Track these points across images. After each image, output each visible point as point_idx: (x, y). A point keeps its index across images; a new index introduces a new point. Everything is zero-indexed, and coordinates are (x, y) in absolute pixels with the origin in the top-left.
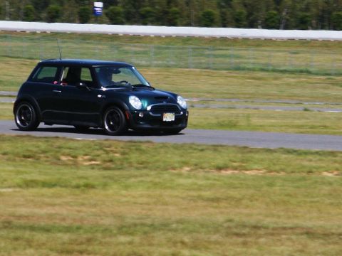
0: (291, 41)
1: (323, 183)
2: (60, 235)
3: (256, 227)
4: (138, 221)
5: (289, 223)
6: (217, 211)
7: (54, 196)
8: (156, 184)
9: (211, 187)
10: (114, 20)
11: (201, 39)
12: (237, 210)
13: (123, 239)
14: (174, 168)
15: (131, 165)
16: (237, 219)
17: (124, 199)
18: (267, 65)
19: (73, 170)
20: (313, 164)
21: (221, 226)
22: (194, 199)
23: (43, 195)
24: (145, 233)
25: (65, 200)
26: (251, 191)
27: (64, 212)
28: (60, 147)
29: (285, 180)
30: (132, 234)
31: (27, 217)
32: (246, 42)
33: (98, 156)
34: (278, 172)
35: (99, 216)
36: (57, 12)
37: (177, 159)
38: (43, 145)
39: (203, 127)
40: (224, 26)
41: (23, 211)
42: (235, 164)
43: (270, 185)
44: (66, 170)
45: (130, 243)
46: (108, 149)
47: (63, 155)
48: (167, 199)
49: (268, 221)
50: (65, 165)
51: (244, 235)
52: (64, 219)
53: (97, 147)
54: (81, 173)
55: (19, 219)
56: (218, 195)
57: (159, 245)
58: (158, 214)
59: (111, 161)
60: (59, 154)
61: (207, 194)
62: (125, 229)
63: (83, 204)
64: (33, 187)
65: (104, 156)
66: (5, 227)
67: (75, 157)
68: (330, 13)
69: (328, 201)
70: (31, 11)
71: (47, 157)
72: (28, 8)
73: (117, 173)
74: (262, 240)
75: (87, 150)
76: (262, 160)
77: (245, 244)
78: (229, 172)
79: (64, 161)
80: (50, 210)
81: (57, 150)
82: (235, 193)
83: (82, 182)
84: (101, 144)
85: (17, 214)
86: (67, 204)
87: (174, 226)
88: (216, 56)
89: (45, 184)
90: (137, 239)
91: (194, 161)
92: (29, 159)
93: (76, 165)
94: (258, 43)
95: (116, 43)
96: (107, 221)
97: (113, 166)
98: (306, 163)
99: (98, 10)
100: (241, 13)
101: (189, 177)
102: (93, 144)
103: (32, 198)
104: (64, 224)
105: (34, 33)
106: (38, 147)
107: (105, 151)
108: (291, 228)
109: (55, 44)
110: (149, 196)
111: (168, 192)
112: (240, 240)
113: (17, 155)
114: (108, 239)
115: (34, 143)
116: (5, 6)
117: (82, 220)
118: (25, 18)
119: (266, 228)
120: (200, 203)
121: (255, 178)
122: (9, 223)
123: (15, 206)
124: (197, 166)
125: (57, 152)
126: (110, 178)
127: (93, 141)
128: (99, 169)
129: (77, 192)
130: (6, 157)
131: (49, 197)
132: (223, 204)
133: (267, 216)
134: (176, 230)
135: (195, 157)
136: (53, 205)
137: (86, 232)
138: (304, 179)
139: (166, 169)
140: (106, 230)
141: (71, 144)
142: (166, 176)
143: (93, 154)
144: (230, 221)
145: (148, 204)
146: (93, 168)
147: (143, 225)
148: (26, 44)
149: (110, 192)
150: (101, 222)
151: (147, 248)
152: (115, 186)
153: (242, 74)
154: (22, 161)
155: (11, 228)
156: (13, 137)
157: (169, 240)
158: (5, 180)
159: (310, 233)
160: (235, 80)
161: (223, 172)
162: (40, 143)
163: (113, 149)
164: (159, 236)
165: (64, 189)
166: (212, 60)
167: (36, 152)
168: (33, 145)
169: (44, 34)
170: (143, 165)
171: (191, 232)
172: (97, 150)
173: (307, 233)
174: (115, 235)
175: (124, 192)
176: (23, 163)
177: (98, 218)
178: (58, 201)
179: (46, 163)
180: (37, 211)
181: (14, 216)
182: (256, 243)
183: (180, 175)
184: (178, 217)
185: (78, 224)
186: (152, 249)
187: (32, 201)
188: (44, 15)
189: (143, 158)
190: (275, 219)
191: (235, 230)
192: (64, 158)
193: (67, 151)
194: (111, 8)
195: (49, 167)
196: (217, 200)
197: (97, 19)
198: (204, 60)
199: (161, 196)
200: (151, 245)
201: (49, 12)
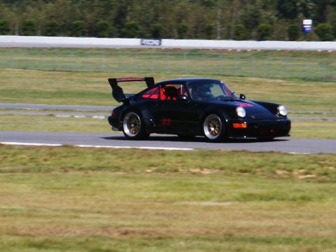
2: (280, 246)
7: (271, 208)
10: (323, 36)
19: (290, 184)
23: (260, 208)
25: (283, 212)
27: (283, 223)
28: (276, 162)
31: (247, 229)
33: (313, 169)
35: (319, 227)
36: (267, 30)
38: (259, 160)
41: (243, 223)
44: (283, 184)
46: (322, 162)
47: (279, 169)
50: (280, 178)
52: (283, 231)
53: (311, 161)
54: (296, 186)
55: (239, 232)
59: (326, 174)
60: (274, 168)
63: (300, 217)
64: (250, 200)
65: (319, 170)
66: (227, 240)
67: (290, 171)
70: (242, 29)
71: (263, 171)
72: (238, 27)
73: (333, 185)
75: (302, 164)
79: (279, 175)
80: (269, 223)
81: (273, 164)
83: (299, 195)
84: (315, 157)
85: (238, 226)
86: (285, 216)
89: (262, 198)
92: (246, 174)
93: (291, 178)
95: (325, 59)
96: (326, 233)
97: (328, 179)
99: (308, 28)
102: (307, 158)
103: (250, 211)
104: (283, 235)
105: (244, 51)
106: (254, 161)
107: (319, 164)
109: (266, 62)
113: (234, 170)
114: (328, 250)
115: (250, 158)
116: (216, 25)
117: (301, 232)
118: (236, 37)
122: (230, 235)
123: (234, 219)
125: (274, 166)
126: (327, 190)
127: (307, 155)
128: (315, 182)
129: (295, 204)
130: (223, 172)
131: (266, 210)
136: (272, 218)
137: (307, 242)
140: (326, 241)
141: (286, 158)
143: (308, 168)
146: (308, 182)
148: (237, 63)
149: (327, 204)
150: (320, 233)
152: (331, 199)
154: (239, 175)
155: (233, 240)
156: (229, 152)
158: (223, 194)
162: (256, 158)
163: (327, 162)
165: (281, 202)
167: (252, 167)
168: (249, 160)
169: (255, 52)
172: (313, 163)
176: (239, 178)
177: (318, 229)
178: (276, 214)
179: (263, 177)
180: (257, 223)
181: (235, 229)
185: (298, 236)
187: (251, 214)
188: (254, 33)
192: (279, 172)
193: (282, 165)
194: (320, 25)
195: (266, 181)
197: (307, 36)
201: (260, 31)
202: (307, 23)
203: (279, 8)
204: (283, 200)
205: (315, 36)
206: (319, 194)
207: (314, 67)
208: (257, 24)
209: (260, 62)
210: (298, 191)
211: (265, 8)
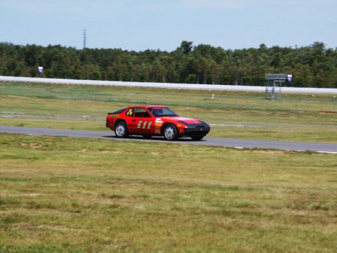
0: (136, 88)
1: (152, 158)
2: (21, 183)
3: (119, 179)
4: (60, 176)
5: (135, 177)
6: (99, 171)
7: (18, 163)
8: (69, 158)
9: (97, 159)
10: (48, 76)
11: (92, 86)
12: (110, 171)
13: (52, 185)
14: (78, 150)
15: (56, 148)
16: (109, 175)
17: (53, 165)
18: (125, 99)
19: (28, 151)
20: (146, 148)
21: (101, 178)
22: (88, 165)
23: (12, 163)
24: (64, 182)
25: (23, 165)
26: (117, 162)
27: (23, 171)
28: (21, 139)
29: (133, 156)
30: (57, 182)
31: (4, 174)
32: (114, 87)
33: (40, 143)
34: (129, 152)
35: (41, 173)
36: (20, 71)
37: (79, 145)
38: (12, 138)
39: (93, 130)
40: (103, 80)
41: (2, 171)
42: (109, 148)
43: (126, 158)
44: (24, 151)
45: (56, 187)
46: (45, 140)
47: (23, 143)
48: (76, 165)
49: (125, 176)
50: (23, 147)
51: (113, 183)
52: (23, 175)
53: (40, 139)
54: (31, 152)
56: (100, 163)
57: (71, 188)
58: (70, 172)
59: (47, 146)
60: (20, 142)
61: (94, 163)
62: (54, 180)
63: (32, 168)
64: (7, 159)
65: (43, 144)
67: (29, 144)
68: (155, 74)
69: (154, 167)
71: (14, 144)
72: (5, 69)
73: (50, 152)
74: (122, 186)
75: (35, 141)
76: (122, 146)
77: (113, 187)
78: (106, 152)
80: (16, 170)
82: (108, 162)
83: (32, 156)
84: (42, 137)
86: (24, 167)
87: (78, 178)
88: (99, 95)
89: (13, 157)
90: (59, 185)
91: (88, 146)
92: (5, 145)
93: (29, 148)
94: (120, 88)
95: (49, 87)
96: (45, 176)
97: (48, 148)
98: (144, 148)
99: (41, 71)
100: (111, 74)
101: (85, 154)
103: (6, 164)
104: (23, 177)
105: (8, 82)
106: (10, 139)
108: (136, 180)
109: (19, 87)
110: (65, 163)
111: (75, 162)
112: (111, 185)
114: (45, 185)
117: (32, 175)
118: (3, 74)
119: (124, 179)
120: (91, 167)
121: (118, 155)
124: (90, 149)
126: (46, 154)
127: (38, 136)
128: (41, 150)
129: (30, 161)
131: (15, 164)
132: (103, 168)
133: (124, 174)
134: (79, 181)
135: (89, 144)
136: (18, 168)
137: (34, 181)
138: (142, 155)
139: (74, 150)
140: (44, 181)
141: (27, 137)
142: (74, 154)
143: (37, 142)
144: (106, 176)
145: (65, 167)
146: (38, 150)
147: (63, 178)
148: (4, 87)
149: (46, 161)
150: (42, 176)
151: (64, 189)
152: (49, 159)
153: (111, 104)
154: (2, 145)
157: (76, 185)
159: (145, 182)
160: (108, 107)
161: (103, 152)
163: (48, 140)
164: (71, 184)
165: (23, 160)
166: (97, 97)
167: (9, 141)
168: (7, 138)
169: (13, 82)
170: (63, 148)
171: (86, 182)
173: (144, 182)
174: (48, 183)
175: (53, 162)
176: (2, 147)
178: (20, 166)
179: (14, 147)
180: (9, 171)
182: (119, 187)
183: (81, 153)
184: (81, 174)
185: (30, 177)
186: (68, 190)
187: (7, 166)
188: (13, 73)
189: (63, 145)
190: (128, 176)
191: (109, 181)
193: (25, 141)
194: (47, 70)
195: (15, 149)
196: (100, 166)
197: (40, 75)
198: (94, 97)
199: (71, 163)
200: (67, 188)
201: (16, 72)
202: (41, 68)
203: (26, 60)
204: (24, 158)
205: (45, 75)
206: (42, 156)
207: (43, 91)
208: (15, 68)
209: (17, 87)
210: (32, 154)
211: (19, 60)
